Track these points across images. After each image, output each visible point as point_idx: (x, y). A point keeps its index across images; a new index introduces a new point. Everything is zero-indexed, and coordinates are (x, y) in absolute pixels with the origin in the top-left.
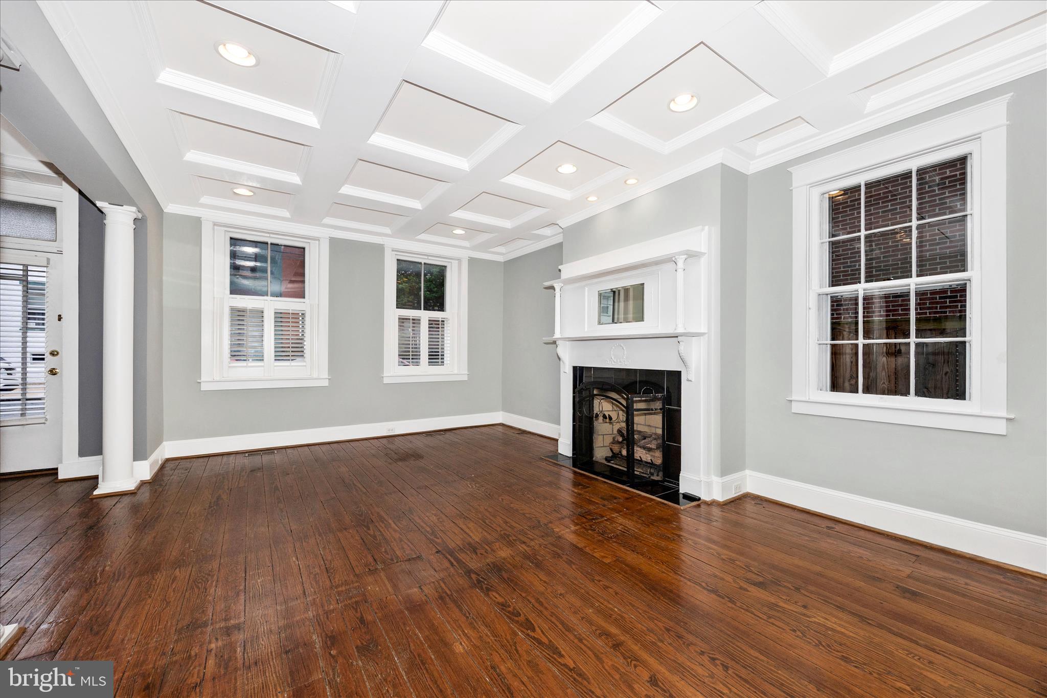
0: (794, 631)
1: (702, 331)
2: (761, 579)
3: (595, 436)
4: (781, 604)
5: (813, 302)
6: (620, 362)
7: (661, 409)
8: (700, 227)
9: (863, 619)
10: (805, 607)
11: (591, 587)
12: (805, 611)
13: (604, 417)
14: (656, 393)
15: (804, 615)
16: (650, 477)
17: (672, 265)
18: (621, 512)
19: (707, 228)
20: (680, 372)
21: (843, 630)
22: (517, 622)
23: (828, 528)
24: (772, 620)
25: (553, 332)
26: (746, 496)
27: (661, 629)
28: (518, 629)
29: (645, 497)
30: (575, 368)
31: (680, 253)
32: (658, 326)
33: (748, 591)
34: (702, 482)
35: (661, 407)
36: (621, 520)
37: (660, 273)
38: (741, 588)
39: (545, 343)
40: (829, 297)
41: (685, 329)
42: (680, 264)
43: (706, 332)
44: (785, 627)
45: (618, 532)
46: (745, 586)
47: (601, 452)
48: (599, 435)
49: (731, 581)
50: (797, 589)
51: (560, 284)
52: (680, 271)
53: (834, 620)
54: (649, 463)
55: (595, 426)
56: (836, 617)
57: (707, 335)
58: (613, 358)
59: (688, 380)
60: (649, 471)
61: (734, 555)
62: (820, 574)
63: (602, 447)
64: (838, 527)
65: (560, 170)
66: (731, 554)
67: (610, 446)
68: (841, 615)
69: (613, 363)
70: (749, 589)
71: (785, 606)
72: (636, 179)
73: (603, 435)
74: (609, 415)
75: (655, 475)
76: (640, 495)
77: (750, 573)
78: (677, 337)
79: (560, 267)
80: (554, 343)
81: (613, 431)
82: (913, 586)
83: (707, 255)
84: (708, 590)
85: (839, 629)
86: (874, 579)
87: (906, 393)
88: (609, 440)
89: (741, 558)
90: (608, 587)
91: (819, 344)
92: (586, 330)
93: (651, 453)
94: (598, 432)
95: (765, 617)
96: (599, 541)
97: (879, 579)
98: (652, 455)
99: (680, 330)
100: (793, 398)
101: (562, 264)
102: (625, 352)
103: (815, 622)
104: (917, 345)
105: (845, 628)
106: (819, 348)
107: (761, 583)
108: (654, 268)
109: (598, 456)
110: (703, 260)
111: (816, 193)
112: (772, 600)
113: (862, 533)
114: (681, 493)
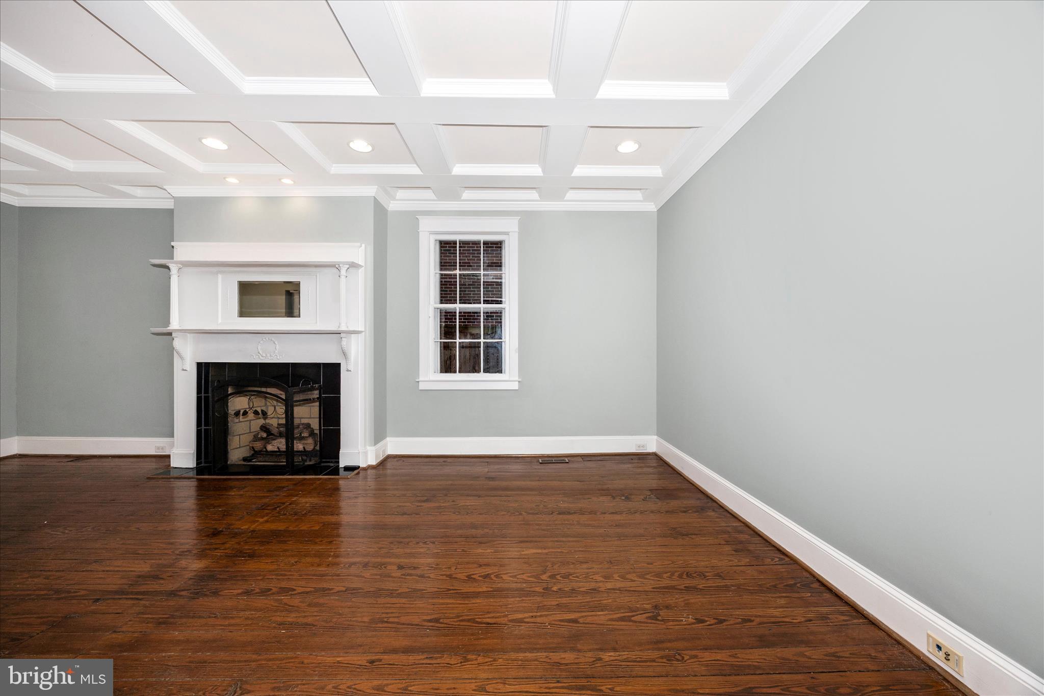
0: (454, 513)
1: (360, 330)
2: (425, 498)
3: (230, 437)
4: (442, 505)
5: (431, 313)
6: (271, 356)
7: (318, 398)
8: (359, 244)
9: (479, 496)
10: (453, 501)
11: (317, 547)
12: (454, 503)
13: (256, 413)
14: (313, 384)
15: (455, 505)
16: (304, 464)
17: (334, 270)
18: (298, 495)
19: (363, 245)
20: (339, 364)
21: (474, 504)
22: (273, 594)
23: (444, 462)
24: (442, 514)
25: (167, 322)
26: (389, 457)
27: (386, 545)
28: (279, 596)
29: (310, 479)
30: (199, 365)
31: (345, 263)
32: (316, 323)
33: (422, 506)
34: (360, 453)
35: (318, 396)
36: (303, 500)
37: (318, 274)
38: (418, 506)
39: (153, 334)
40: (439, 310)
41: (348, 327)
42: (343, 272)
43: (363, 330)
44: (450, 513)
45: (309, 508)
46: (419, 504)
47: (237, 452)
48: (235, 436)
49: (410, 505)
50: (446, 495)
51: (180, 265)
52: (343, 278)
53: (468, 501)
54: (301, 451)
55: (229, 427)
56: (468, 500)
57: (364, 333)
58: (261, 352)
59: (348, 370)
60: (300, 458)
61: (403, 492)
62: (451, 485)
63: (238, 448)
64: (449, 460)
65: (204, 141)
66: (400, 492)
67: (251, 445)
68: (470, 498)
69: (261, 358)
70: (422, 505)
71: (444, 505)
72: (293, 181)
73: (240, 435)
74: (262, 410)
75: (308, 460)
76: (305, 479)
77: (418, 498)
78: (340, 333)
79: (173, 244)
80: (170, 334)
81: (250, 429)
82: (493, 475)
83: (363, 268)
84: (400, 515)
85: (472, 504)
86: (477, 478)
87: (479, 371)
88: (246, 439)
89: (409, 492)
90: (331, 542)
91: (435, 342)
92: (220, 321)
93: (303, 442)
94: (233, 433)
95: (438, 514)
96: (296, 519)
97: (478, 477)
98: (303, 444)
99: (343, 328)
100: (421, 379)
101: (173, 241)
102: (278, 347)
103: (461, 506)
104: (484, 343)
105: (474, 502)
106: (435, 345)
107: (426, 500)
108: (314, 269)
109: (233, 459)
110: (361, 271)
111: (433, 238)
112: (437, 504)
113: (462, 460)
114: (341, 468)
